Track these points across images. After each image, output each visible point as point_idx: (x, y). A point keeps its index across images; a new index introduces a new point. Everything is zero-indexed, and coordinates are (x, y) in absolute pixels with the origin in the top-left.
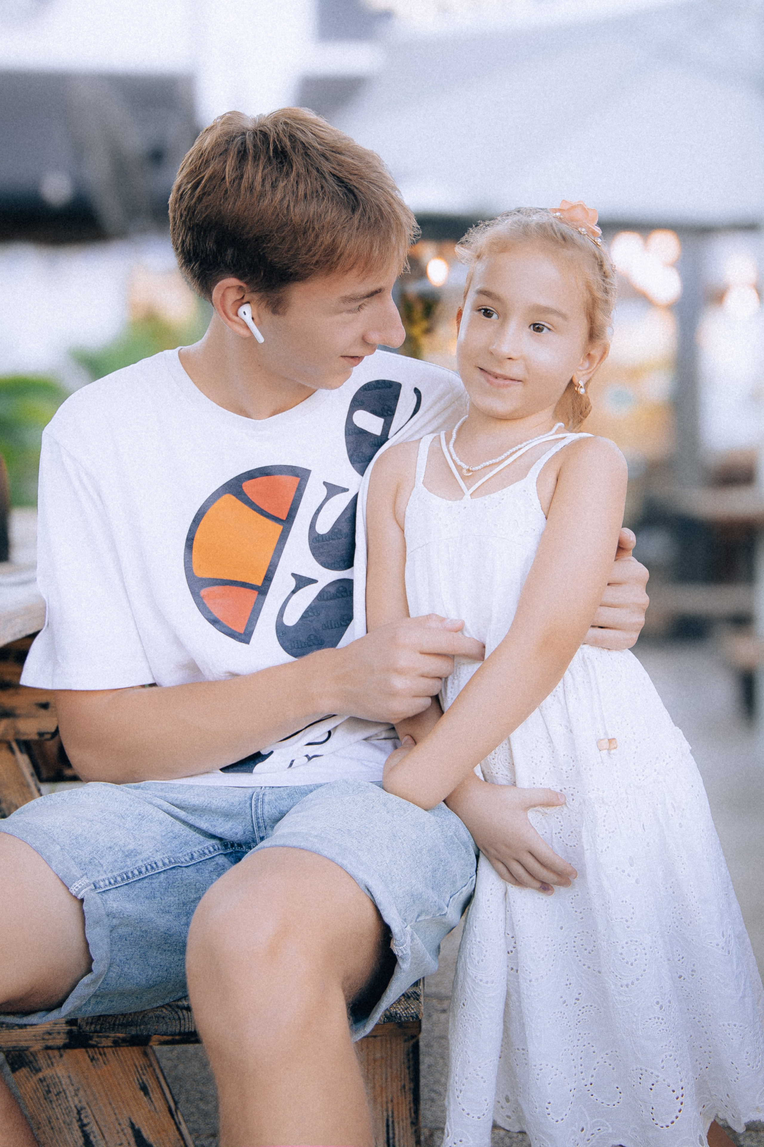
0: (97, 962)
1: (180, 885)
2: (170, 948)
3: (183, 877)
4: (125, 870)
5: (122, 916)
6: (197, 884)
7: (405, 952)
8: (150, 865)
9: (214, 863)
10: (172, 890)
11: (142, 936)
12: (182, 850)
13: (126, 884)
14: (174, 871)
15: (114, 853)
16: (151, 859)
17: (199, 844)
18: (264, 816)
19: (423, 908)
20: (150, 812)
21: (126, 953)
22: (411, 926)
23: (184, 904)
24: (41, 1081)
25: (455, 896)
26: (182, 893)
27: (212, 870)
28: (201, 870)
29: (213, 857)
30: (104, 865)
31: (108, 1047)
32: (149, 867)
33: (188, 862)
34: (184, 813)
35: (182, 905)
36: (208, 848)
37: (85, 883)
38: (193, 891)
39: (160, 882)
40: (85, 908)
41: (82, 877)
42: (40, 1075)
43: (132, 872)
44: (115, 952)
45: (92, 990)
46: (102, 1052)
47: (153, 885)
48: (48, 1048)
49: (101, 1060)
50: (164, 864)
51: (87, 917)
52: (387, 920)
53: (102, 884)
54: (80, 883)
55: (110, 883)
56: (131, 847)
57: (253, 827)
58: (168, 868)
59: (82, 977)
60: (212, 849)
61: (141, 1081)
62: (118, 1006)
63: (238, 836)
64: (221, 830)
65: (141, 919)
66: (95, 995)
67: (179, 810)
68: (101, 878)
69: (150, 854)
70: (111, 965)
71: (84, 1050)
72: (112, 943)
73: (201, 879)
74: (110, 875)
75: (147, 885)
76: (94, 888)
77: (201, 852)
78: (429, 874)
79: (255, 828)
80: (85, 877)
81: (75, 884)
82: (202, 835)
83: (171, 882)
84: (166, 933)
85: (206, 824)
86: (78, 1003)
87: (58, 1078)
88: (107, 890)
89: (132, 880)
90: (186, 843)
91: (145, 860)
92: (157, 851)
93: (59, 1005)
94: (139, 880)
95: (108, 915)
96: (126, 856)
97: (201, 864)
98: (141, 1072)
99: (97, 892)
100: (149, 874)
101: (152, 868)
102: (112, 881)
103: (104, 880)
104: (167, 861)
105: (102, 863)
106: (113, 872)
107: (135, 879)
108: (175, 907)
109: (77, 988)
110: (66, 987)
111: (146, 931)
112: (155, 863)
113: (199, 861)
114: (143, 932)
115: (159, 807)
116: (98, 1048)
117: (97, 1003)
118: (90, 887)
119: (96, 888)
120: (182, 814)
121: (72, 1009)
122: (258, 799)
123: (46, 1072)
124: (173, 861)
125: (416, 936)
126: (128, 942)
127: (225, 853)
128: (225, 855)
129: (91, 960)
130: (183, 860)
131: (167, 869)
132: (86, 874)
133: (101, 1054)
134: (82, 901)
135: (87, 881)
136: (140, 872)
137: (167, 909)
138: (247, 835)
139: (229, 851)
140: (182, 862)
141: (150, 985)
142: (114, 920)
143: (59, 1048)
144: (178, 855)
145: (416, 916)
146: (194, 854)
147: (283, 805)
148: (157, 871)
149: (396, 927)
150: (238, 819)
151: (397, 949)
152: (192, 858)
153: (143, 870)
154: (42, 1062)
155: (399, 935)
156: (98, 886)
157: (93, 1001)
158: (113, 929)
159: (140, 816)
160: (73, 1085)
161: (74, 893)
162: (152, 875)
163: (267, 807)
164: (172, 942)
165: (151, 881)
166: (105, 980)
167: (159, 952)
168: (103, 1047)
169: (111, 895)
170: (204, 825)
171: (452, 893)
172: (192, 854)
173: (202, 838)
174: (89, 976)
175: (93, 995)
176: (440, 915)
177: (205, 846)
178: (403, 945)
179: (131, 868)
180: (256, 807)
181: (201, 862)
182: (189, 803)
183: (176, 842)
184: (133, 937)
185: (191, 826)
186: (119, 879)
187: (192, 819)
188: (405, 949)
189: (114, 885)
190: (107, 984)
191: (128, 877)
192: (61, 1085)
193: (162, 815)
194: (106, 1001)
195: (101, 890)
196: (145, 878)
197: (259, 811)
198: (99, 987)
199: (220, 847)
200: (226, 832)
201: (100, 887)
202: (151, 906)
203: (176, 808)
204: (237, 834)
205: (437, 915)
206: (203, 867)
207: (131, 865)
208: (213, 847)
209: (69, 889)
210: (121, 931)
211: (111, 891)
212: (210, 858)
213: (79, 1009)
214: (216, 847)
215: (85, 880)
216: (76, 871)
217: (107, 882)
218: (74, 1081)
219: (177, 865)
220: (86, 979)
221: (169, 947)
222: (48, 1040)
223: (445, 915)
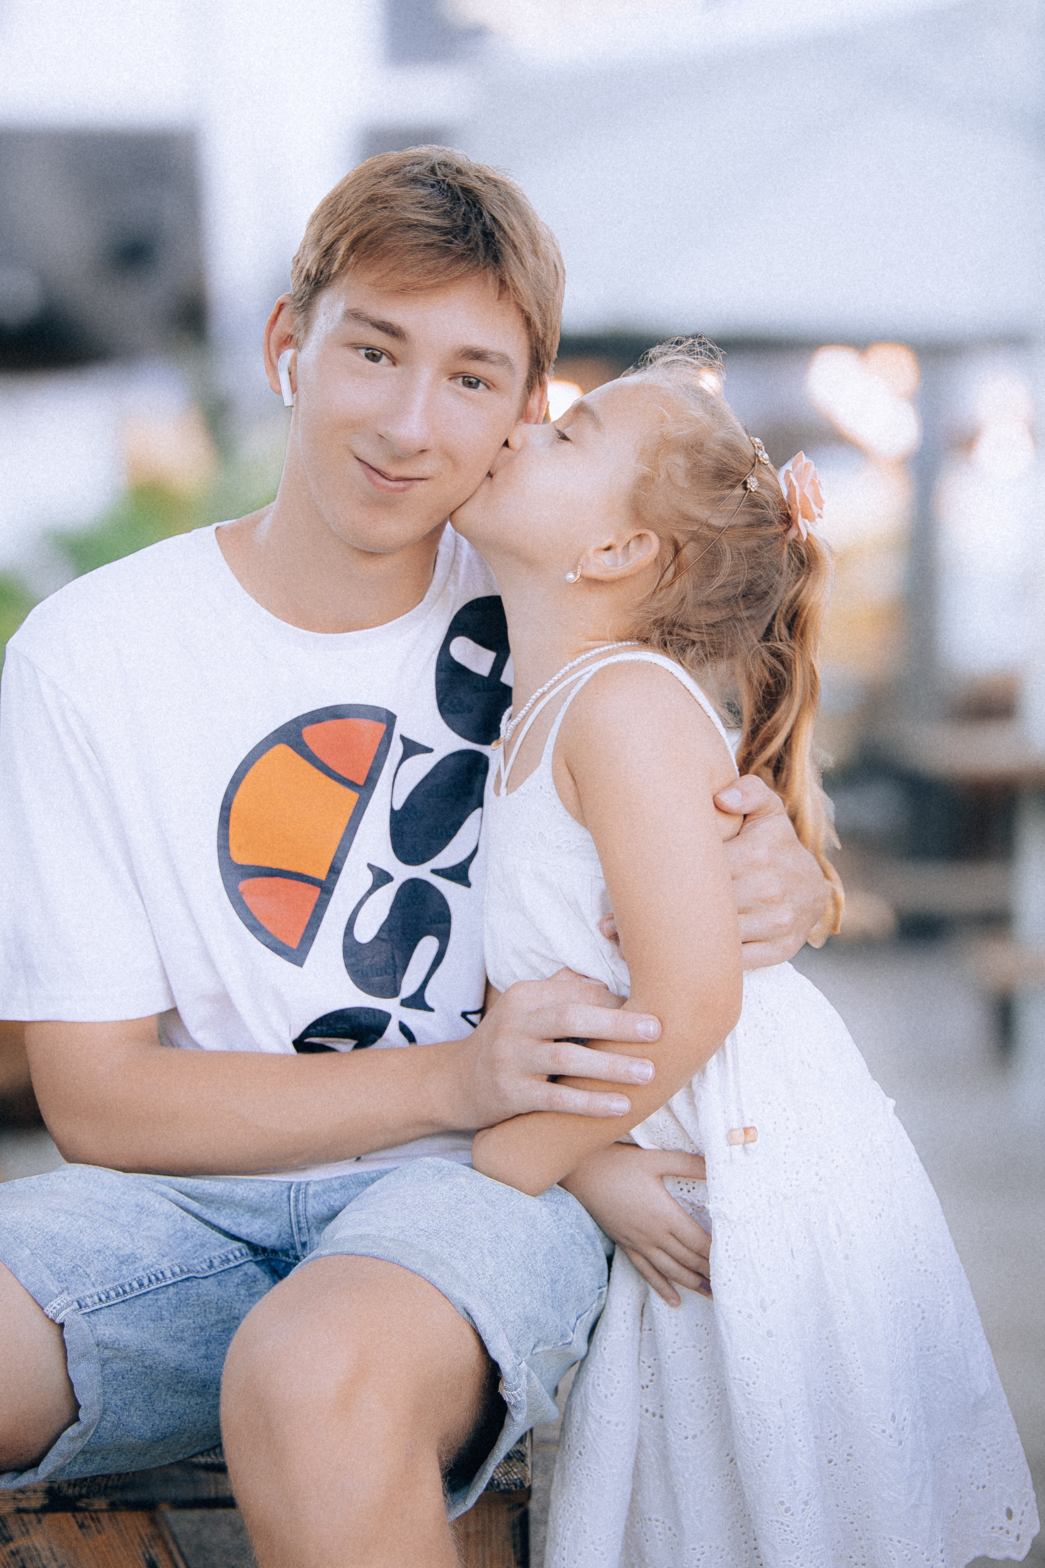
0: (86, 1409)
1: (196, 1302)
2: (185, 1388)
3: (200, 1291)
4: (121, 1281)
5: (117, 1347)
6: (219, 1302)
7: (519, 1399)
8: (155, 1275)
9: (241, 1273)
10: (185, 1309)
11: (146, 1373)
12: (197, 1255)
13: (123, 1301)
14: (188, 1284)
15: (105, 1259)
16: (157, 1266)
17: (220, 1246)
18: (308, 1214)
19: (540, 1336)
20: (152, 1203)
21: (124, 1396)
22: (525, 1361)
23: (202, 1329)
24: (13, 1554)
25: (583, 1317)
26: (198, 1314)
27: (240, 1282)
28: (224, 1283)
29: (240, 1265)
30: (92, 1275)
31: (102, 1511)
32: (153, 1278)
33: (207, 1271)
34: (197, 1204)
35: (198, 1330)
36: (232, 1253)
37: (65, 1301)
38: (213, 1311)
39: (168, 1299)
40: (66, 1336)
41: (61, 1293)
42: (12, 1546)
43: (130, 1285)
44: (108, 1394)
45: (79, 1445)
46: (95, 1517)
47: (160, 1303)
48: (20, 1511)
49: (94, 1529)
50: (174, 1274)
51: (68, 1348)
52: (494, 1355)
53: (89, 1301)
54: (59, 1302)
55: (100, 1300)
56: (128, 1251)
57: (291, 1228)
58: (179, 1279)
59: (65, 1429)
60: (238, 1254)
61: (147, 1556)
62: (114, 1465)
63: (272, 1239)
64: (249, 1231)
65: (143, 1351)
66: (83, 1452)
67: (190, 1200)
68: (88, 1293)
69: (154, 1260)
70: (104, 1411)
71: (69, 1515)
72: (105, 1382)
73: (224, 1295)
74: (99, 1289)
75: (151, 1303)
76: (78, 1307)
77: (224, 1258)
78: (546, 1288)
79: (294, 1230)
80: (66, 1292)
81: (52, 1303)
82: (224, 1235)
83: (182, 1298)
84: (177, 1370)
85: (227, 1221)
86: (60, 1462)
87: (36, 1550)
88: (97, 1310)
89: (131, 1296)
90: (202, 1245)
91: (148, 1268)
92: (163, 1256)
93: (35, 1464)
94: (140, 1295)
95: (98, 1345)
96: (122, 1263)
97: (223, 1274)
98: (147, 1543)
99: (82, 1312)
100: (152, 1287)
101: (157, 1279)
102: (103, 1297)
103: (91, 1296)
104: (177, 1270)
105: (88, 1272)
106: (104, 1284)
107: (134, 1295)
108: (189, 1332)
109: (59, 1442)
110: (42, 1442)
111: (151, 1367)
112: (162, 1273)
113: (220, 1270)
114: (146, 1367)
115: (163, 1195)
116: (90, 1511)
117: (86, 1462)
118: (73, 1307)
119: (81, 1307)
120: (194, 1206)
121: (52, 1470)
122: (299, 1190)
123: (20, 1543)
124: (186, 1270)
125: (533, 1374)
126: (126, 1381)
127: (256, 1260)
128: (256, 1263)
129: (77, 1406)
130: (198, 1268)
131: (178, 1281)
132: (67, 1288)
133: (92, 1519)
134: (62, 1325)
135: (69, 1299)
136: (141, 1285)
137: (179, 1334)
138: (283, 1239)
139: (259, 1258)
140: (198, 1272)
141: (158, 1438)
142: (106, 1351)
143: (36, 1511)
144: (191, 1262)
145: (532, 1346)
146: (214, 1260)
147: (335, 1200)
148: (163, 1284)
149: (506, 1366)
150: (271, 1216)
151: (507, 1393)
152: (211, 1266)
153: (146, 1282)
154: (14, 1528)
155: (511, 1376)
156: (83, 1304)
157: (81, 1459)
158: (104, 1363)
159: (138, 1208)
160: (56, 1560)
161: (51, 1315)
162: (157, 1289)
163: (311, 1202)
164: (187, 1380)
165: (156, 1297)
166: (96, 1431)
167: (170, 1393)
168: (96, 1511)
169: (102, 1317)
170: (224, 1223)
171: (580, 1313)
172: (211, 1261)
173: (224, 1239)
174: (75, 1426)
175: (81, 1452)
176: (563, 1344)
177: (229, 1249)
178: (516, 1389)
179: (129, 1279)
180: (297, 1200)
181: (223, 1271)
182: (204, 1190)
183: (188, 1245)
184: (133, 1374)
185: (207, 1223)
186: (113, 1294)
187: (208, 1214)
188: (519, 1395)
189: (105, 1303)
190: (100, 1437)
191: (125, 1292)
192: (41, 1560)
193: (168, 1207)
194: (98, 1458)
195: (89, 1310)
196: (148, 1292)
197: (300, 1207)
198: (88, 1442)
199: (248, 1251)
200: (255, 1234)
201: (87, 1306)
202: (157, 1331)
203: (185, 1197)
204: (269, 1236)
205: (560, 1344)
206: (226, 1278)
207: (129, 1275)
208: (240, 1250)
209: (43, 1309)
210: (118, 1366)
211: (102, 1311)
212: (236, 1267)
213: (62, 1469)
214: (244, 1251)
215: (65, 1298)
216: (53, 1287)
217: (96, 1298)
218: (58, 1555)
219: (191, 1275)
220: (70, 1431)
221: (182, 1387)
222: (21, 1500)
223: (570, 1343)
